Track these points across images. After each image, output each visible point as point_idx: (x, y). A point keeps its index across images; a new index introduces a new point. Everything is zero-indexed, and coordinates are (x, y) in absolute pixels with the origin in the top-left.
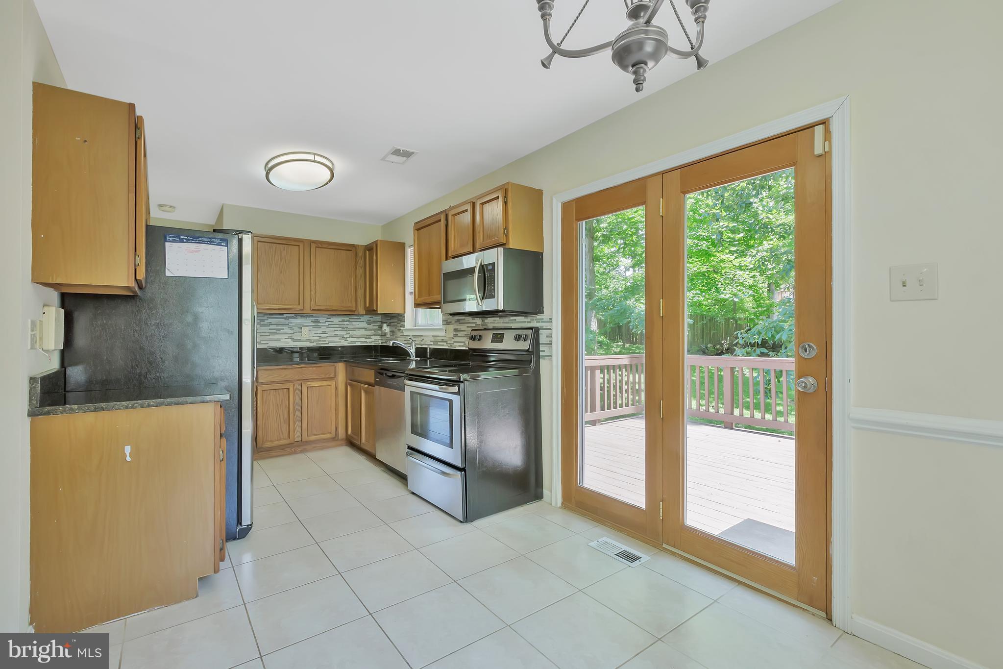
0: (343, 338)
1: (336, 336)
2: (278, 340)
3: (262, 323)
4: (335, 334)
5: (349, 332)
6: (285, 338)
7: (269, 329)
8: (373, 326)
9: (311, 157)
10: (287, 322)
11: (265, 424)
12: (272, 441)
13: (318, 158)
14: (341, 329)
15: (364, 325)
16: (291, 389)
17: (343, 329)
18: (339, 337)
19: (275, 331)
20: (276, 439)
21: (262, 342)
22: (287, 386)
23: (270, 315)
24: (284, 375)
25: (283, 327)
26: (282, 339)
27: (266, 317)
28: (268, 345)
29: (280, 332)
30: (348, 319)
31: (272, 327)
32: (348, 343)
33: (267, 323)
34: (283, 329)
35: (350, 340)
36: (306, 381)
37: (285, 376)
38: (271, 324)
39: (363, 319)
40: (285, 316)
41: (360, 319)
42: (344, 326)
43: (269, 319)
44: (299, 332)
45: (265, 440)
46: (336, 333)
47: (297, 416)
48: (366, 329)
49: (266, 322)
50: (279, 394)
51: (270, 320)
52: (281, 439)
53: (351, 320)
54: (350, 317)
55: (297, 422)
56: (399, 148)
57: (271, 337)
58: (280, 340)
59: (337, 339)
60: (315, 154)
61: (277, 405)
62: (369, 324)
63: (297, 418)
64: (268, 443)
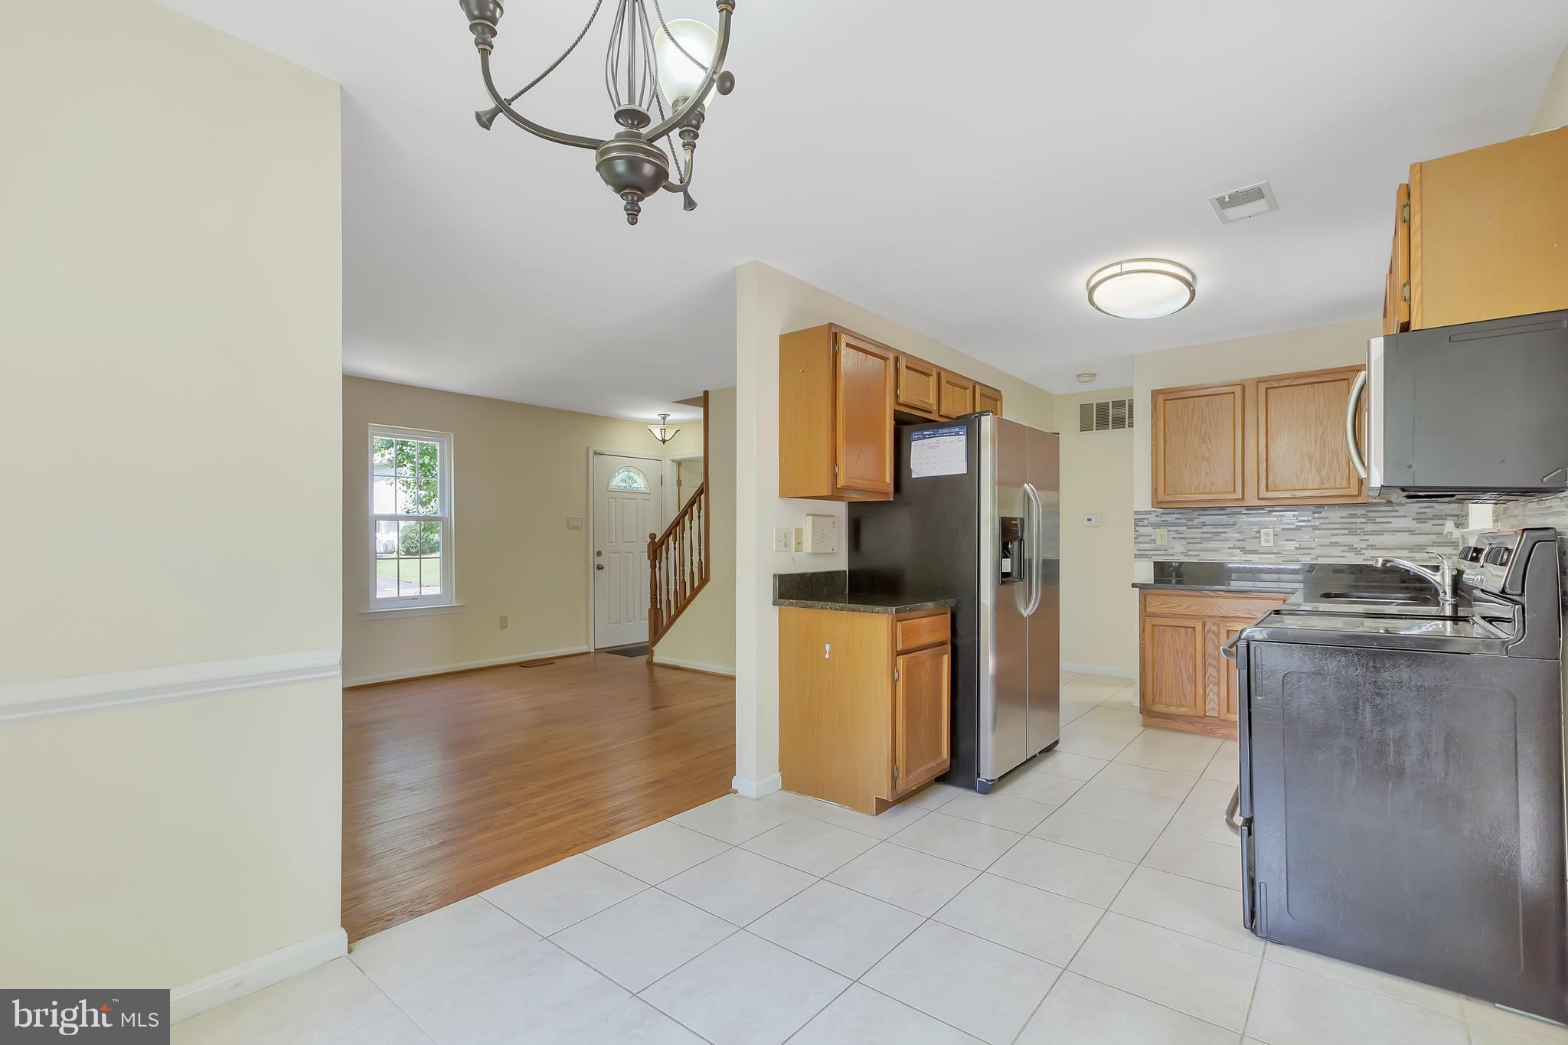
0: (1352, 548)
1: (1333, 544)
2: (1217, 550)
3: (1189, 523)
4: (1332, 541)
5: (1366, 537)
6: (1229, 548)
7: (1202, 533)
8: (1433, 525)
9: (1116, 269)
10: (1231, 520)
11: (1157, 675)
12: (1167, 705)
13: (1126, 267)
14: (1346, 532)
15: (1410, 524)
16: (1199, 628)
17: (1353, 532)
18: (1342, 548)
19: (1210, 535)
20: (1175, 702)
21: (1190, 553)
22: (1191, 623)
23: (1202, 510)
24: (1186, 606)
25: (1222, 530)
26: (1223, 548)
27: (1196, 514)
28: (1199, 558)
29: (1219, 538)
30: (1364, 512)
31: (1206, 529)
32: (1365, 560)
33: (1199, 523)
34: (1225, 533)
35: (1369, 553)
36: (1225, 619)
37: (1188, 608)
38: (1204, 524)
39: (1402, 510)
40: (1228, 511)
41: (1397, 511)
42: (1353, 526)
43: (1201, 517)
44: (1254, 538)
45: (1156, 700)
46: (1335, 539)
47: (1211, 675)
48: (1411, 532)
49: (1196, 521)
50: (1179, 635)
51: (1203, 519)
52: (1182, 706)
53: (1371, 514)
54: (1369, 509)
55: (1211, 686)
56: (1220, 195)
57: (1206, 545)
58: (1218, 551)
59: (1336, 551)
60: (1120, 263)
61: (1177, 651)
62: (1419, 520)
63: (1211, 678)
64: (1160, 706)
